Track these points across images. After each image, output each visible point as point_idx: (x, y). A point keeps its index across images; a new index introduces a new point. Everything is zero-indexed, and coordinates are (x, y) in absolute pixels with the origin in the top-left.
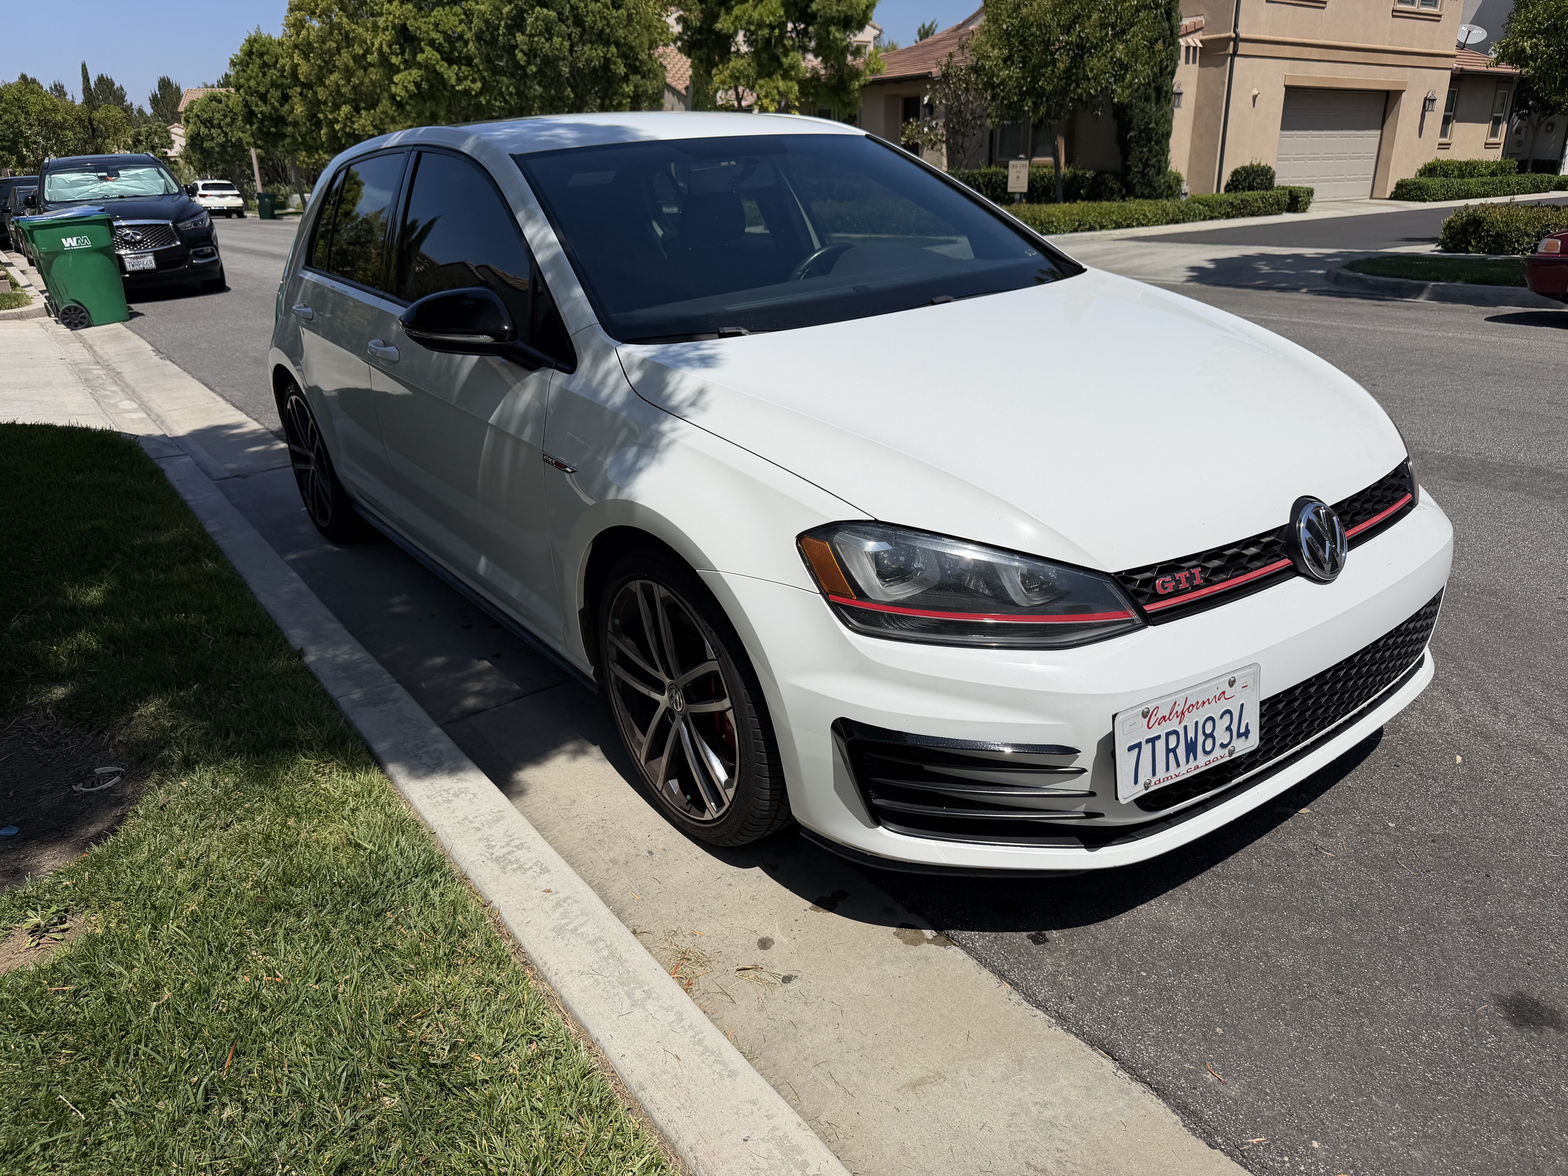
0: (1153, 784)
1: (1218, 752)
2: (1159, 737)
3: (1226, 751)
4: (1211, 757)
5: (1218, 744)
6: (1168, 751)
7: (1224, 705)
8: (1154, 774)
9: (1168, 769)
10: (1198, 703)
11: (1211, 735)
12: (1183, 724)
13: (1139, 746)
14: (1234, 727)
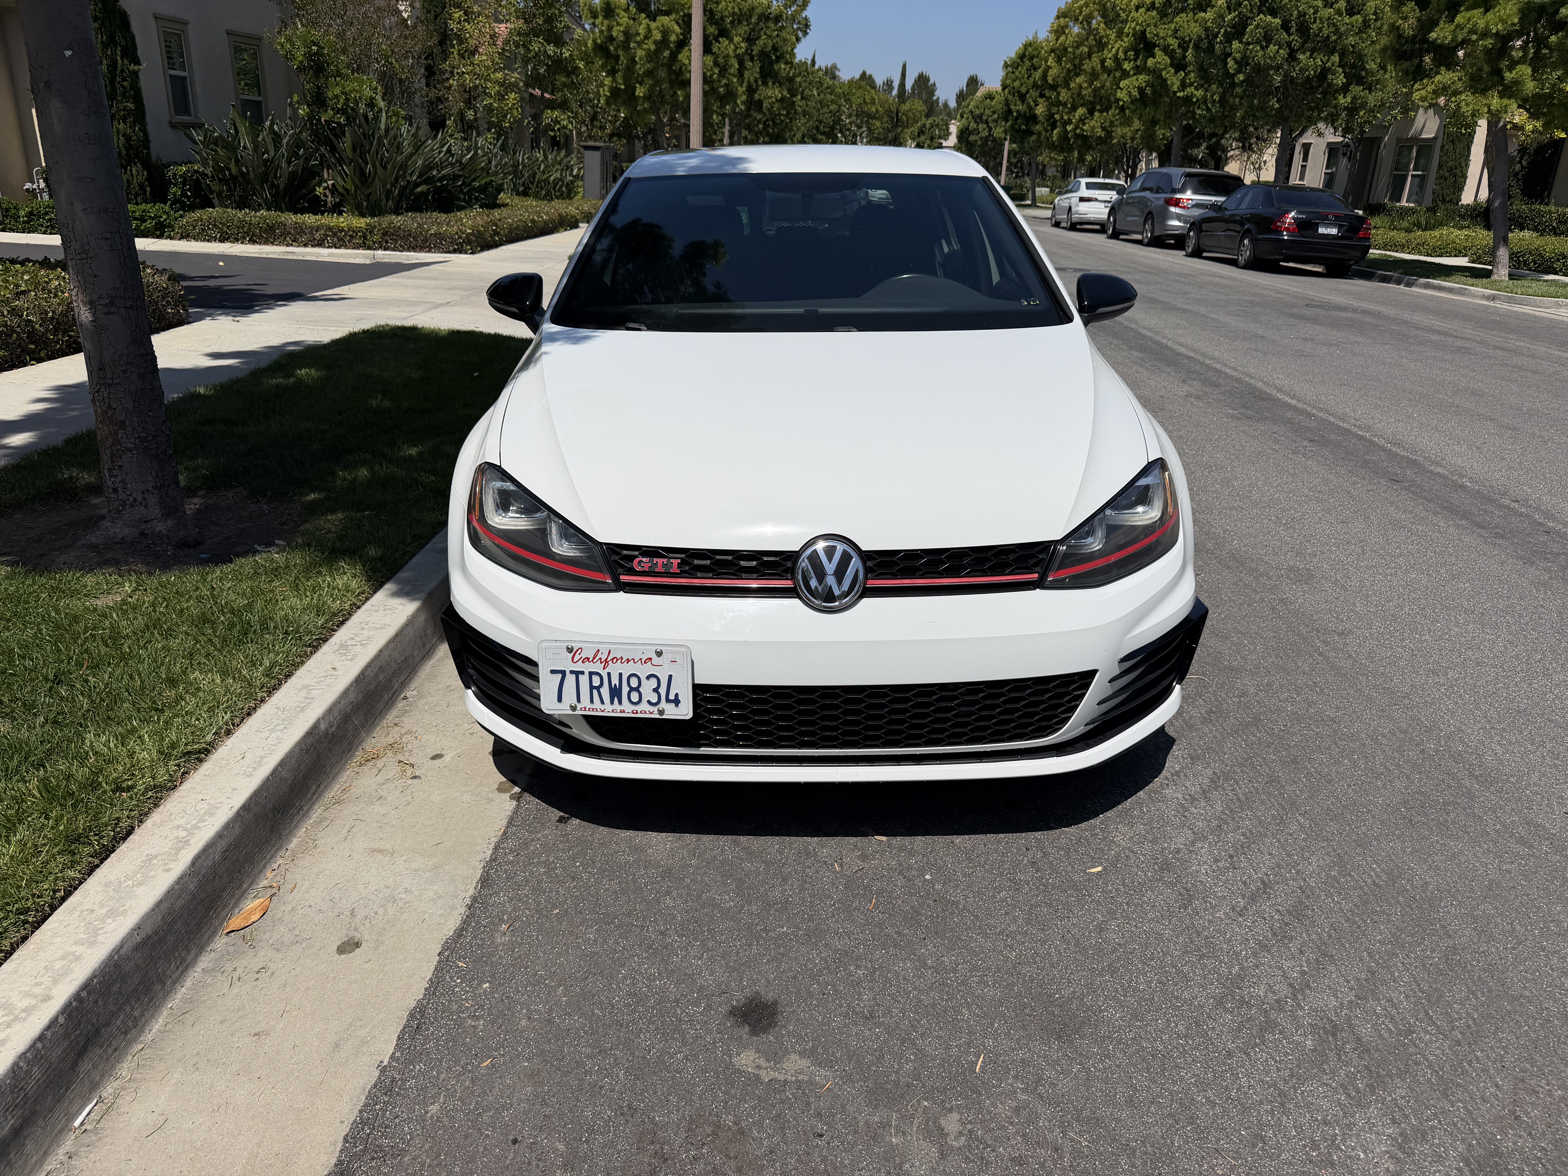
0: (578, 708)
1: (644, 706)
2: (582, 673)
3: (652, 709)
4: (639, 708)
5: (644, 700)
6: (592, 687)
7: (648, 669)
8: (579, 700)
9: (592, 701)
10: (622, 658)
11: (637, 689)
12: (607, 670)
13: (563, 673)
14: (663, 691)
